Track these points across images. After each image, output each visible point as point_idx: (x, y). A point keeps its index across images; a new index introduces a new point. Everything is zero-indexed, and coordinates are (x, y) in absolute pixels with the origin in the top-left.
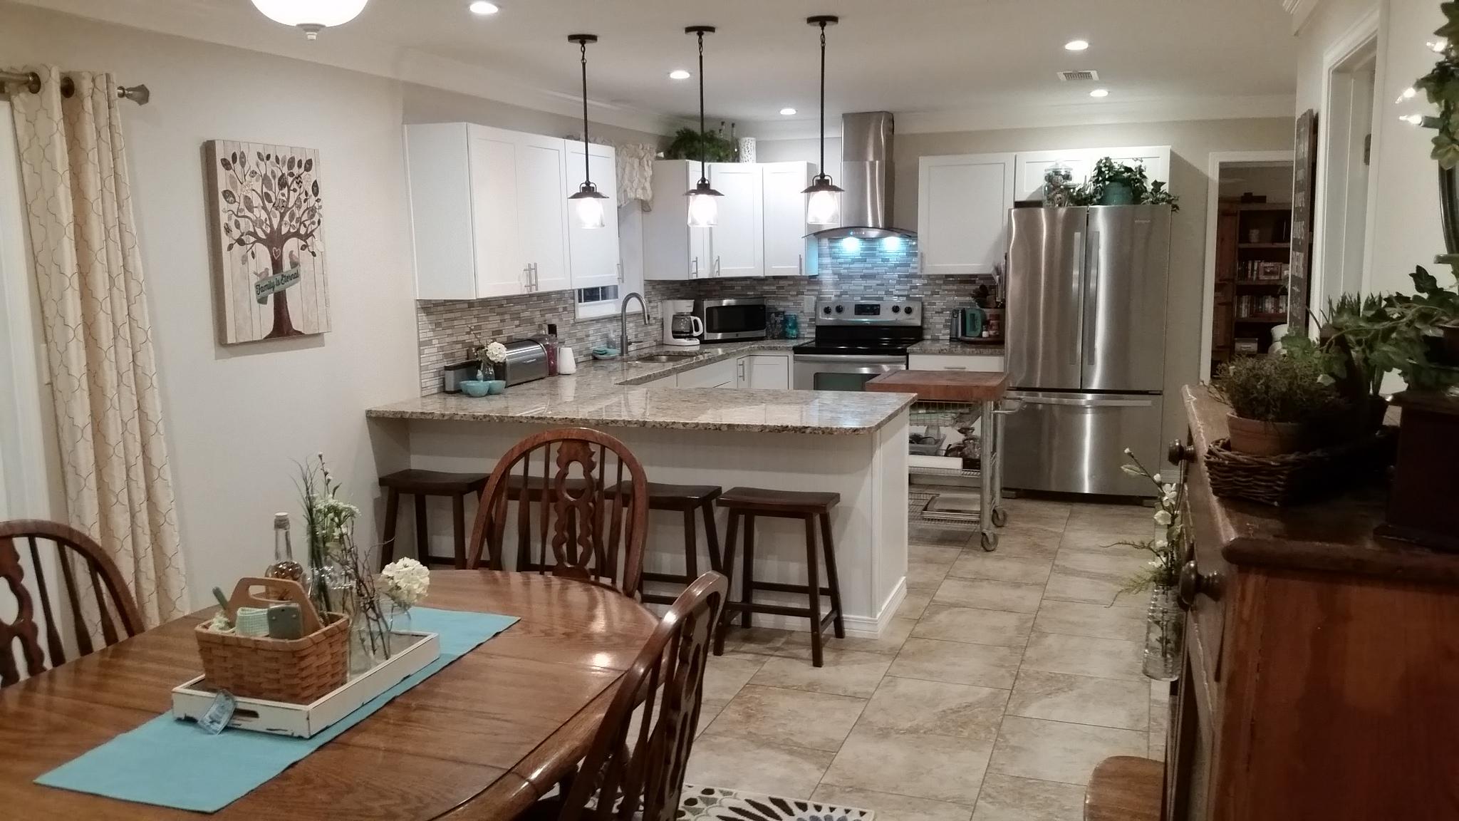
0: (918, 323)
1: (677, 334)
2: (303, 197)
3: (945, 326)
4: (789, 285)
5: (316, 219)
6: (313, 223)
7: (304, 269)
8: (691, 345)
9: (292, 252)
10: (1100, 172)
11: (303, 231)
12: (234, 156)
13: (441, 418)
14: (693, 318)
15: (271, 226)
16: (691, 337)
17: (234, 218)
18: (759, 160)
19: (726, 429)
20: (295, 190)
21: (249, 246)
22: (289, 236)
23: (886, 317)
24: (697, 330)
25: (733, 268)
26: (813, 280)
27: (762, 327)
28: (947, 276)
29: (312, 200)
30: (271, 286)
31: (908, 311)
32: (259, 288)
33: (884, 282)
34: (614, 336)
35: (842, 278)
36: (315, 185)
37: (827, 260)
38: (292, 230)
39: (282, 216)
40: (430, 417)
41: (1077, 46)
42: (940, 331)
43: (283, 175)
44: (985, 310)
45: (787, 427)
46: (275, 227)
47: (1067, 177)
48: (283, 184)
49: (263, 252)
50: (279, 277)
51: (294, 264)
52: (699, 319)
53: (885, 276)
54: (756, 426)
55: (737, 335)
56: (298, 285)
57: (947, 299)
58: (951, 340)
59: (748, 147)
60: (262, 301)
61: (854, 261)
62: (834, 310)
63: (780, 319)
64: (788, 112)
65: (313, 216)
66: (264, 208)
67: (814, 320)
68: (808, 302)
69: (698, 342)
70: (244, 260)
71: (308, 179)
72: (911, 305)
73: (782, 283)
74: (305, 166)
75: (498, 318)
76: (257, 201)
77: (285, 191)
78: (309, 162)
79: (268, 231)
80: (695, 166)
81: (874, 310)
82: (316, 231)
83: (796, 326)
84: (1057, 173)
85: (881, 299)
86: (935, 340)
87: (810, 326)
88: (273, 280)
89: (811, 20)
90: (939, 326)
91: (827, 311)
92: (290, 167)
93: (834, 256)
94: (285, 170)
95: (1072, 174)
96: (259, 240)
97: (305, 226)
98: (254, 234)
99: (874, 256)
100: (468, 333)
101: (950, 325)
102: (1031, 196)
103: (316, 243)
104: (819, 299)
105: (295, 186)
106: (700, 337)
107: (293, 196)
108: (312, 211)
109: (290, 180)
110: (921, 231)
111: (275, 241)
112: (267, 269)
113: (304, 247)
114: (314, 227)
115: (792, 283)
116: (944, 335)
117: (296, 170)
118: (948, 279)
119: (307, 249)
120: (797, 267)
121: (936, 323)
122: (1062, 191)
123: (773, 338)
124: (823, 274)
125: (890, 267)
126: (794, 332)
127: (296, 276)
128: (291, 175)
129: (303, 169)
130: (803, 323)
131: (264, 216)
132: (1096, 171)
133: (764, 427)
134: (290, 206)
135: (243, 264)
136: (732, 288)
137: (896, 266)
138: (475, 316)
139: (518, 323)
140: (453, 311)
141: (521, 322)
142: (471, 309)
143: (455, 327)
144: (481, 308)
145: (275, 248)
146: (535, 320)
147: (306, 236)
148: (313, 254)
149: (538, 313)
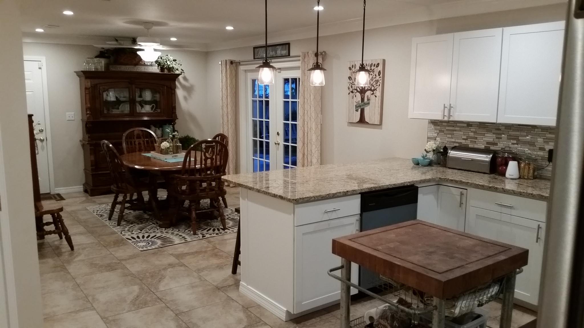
2: (374, 77)
6: (377, 86)
7: (372, 101)
9: (368, 95)
11: (373, 88)
12: (353, 66)
17: (351, 84)
20: (371, 75)
21: (354, 93)
22: (368, 90)
29: (378, 77)
32: (356, 107)
36: (380, 72)
38: (369, 88)
49: (358, 95)
50: (363, 103)
51: (368, 100)
56: (369, 107)
60: (357, 111)
65: (377, 83)
70: (353, 97)
71: (377, 70)
74: (376, 66)
78: (378, 64)
79: (361, 89)
82: (378, 88)
88: (361, 105)
92: (371, 67)
94: (369, 68)
96: (358, 91)
97: (374, 87)
98: (356, 90)
103: (377, 93)
107: (371, 77)
111: (363, 92)
112: (359, 101)
113: (372, 94)
114: (377, 87)
117: (373, 68)
119: (373, 95)
127: (369, 104)
135: (352, 99)
138: (472, 132)
139: (515, 142)
140: (453, 127)
141: (518, 142)
142: (469, 127)
143: (454, 134)
144: (478, 128)
145: (362, 94)
146: (536, 144)
147: (373, 91)
148: (376, 96)
149: (540, 140)
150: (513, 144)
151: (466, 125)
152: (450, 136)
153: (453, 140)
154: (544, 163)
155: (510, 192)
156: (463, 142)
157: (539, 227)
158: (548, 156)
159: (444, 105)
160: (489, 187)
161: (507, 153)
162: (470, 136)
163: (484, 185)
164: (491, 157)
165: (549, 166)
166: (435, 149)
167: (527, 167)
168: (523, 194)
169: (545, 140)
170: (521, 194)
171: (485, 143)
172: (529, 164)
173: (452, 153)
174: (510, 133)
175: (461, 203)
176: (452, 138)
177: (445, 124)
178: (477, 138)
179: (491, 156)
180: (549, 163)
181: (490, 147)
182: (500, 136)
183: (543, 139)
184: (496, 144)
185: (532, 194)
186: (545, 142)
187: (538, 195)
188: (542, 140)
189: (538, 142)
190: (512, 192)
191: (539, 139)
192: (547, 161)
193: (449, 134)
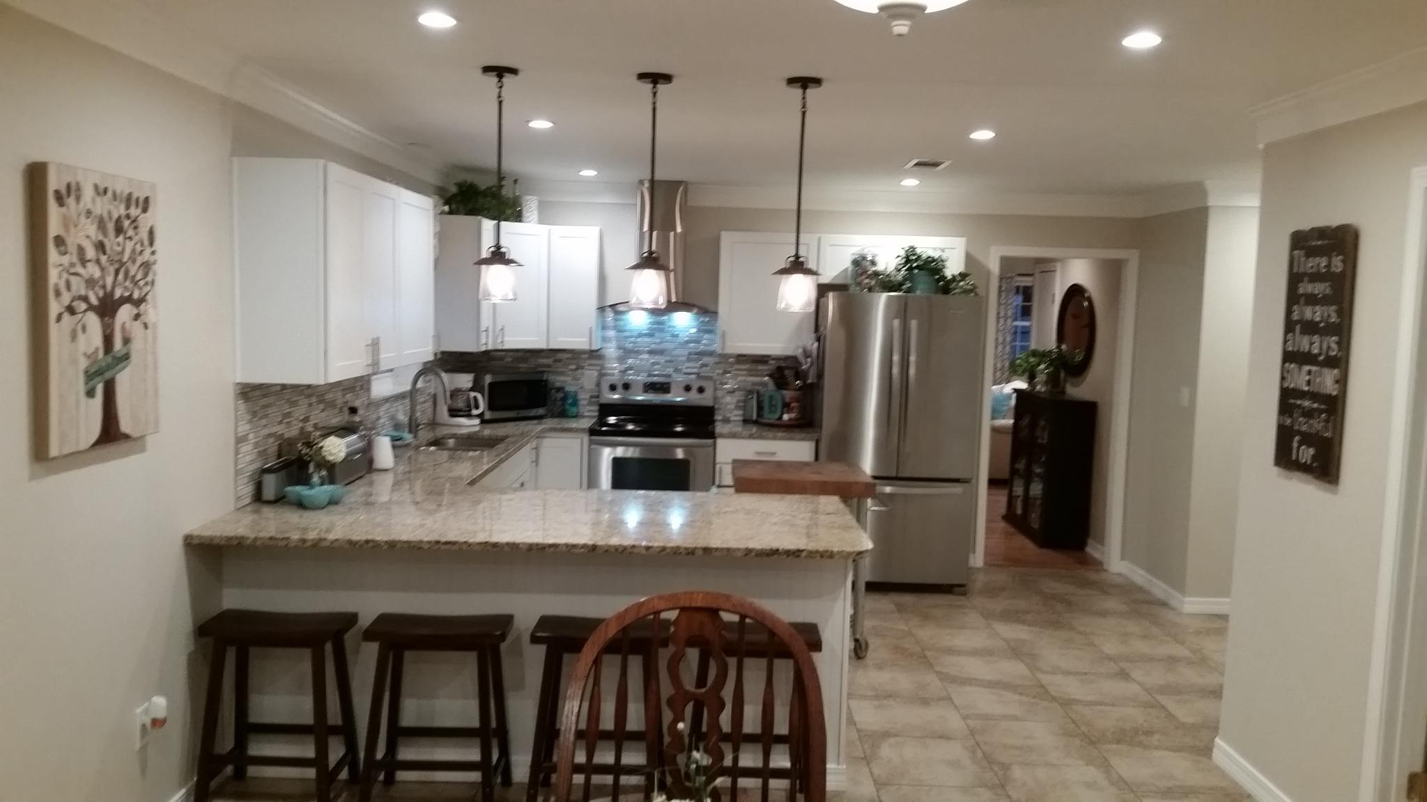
0: (710, 403)
1: (454, 413)
2: (138, 248)
3: (737, 407)
4: (568, 359)
5: (149, 279)
6: (146, 284)
7: (136, 347)
8: (469, 425)
9: (124, 324)
10: (908, 260)
11: (136, 295)
12: (69, 186)
13: (299, 544)
14: (473, 394)
15: (104, 287)
16: (469, 416)
17: (65, 276)
18: (541, 221)
19: (701, 553)
20: (130, 238)
21: (80, 316)
22: (122, 300)
23: (677, 397)
24: (477, 407)
25: (518, 339)
26: (594, 355)
27: (542, 404)
28: (740, 356)
29: (148, 251)
30: (99, 373)
31: (701, 390)
32: (88, 376)
33: (673, 359)
34: (403, 418)
35: (626, 353)
36: (151, 233)
37: (612, 333)
38: (127, 294)
39: (117, 272)
40: (283, 543)
41: (983, 135)
42: (731, 411)
43: (119, 217)
44: (785, 392)
45: (778, 550)
46: (109, 288)
47: (873, 263)
48: (119, 230)
49: (93, 321)
50: (109, 359)
51: (126, 341)
52: (479, 396)
53: (674, 353)
54: (738, 549)
55: (518, 414)
56: (127, 369)
57: (740, 378)
58: (746, 421)
59: (531, 207)
60: (90, 393)
61: (640, 335)
62: (620, 388)
63: (560, 395)
64: (589, 173)
65: (147, 273)
66: (98, 262)
67: (598, 397)
68: (589, 377)
69: (477, 421)
70: (74, 336)
71: (146, 221)
72: (704, 384)
73: (560, 356)
74: (143, 206)
75: (306, 401)
76: (91, 253)
77: (121, 239)
78: (147, 200)
79: (101, 294)
80: (488, 225)
81: (663, 388)
82: (150, 294)
83: (575, 403)
84: (864, 258)
85: (668, 376)
86: (726, 421)
87: (590, 404)
88: (103, 364)
89: (792, 81)
90: (729, 407)
91: (613, 388)
92: (128, 207)
93: (619, 330)
94: (122, 211)
95: (877, 259)
96: (91, 308)
97: (139, 288)
98: (85, 299)
99: (662, 330)
100: (280, 423)
101: (743, 405)
102: (833, 279)
103: (151, 312)
104: (602, 375)
105: (130, 233)
106: (480, 416)
107: (129, 246)
108: (147, 266)
109: (126, 223)
110: (723, 308)
111: (107, 308)
112: (97, 349)
113: (137, 317)
114: (148, 288)
115: (570, 356)
116: (736, 415)
117: (133, 211)
118: (741, 358)
119: (139, 320)
120: (586, 339)
121: (728, 404)
122: (869, 277)
123: (553, 416)
124: (607, 348)
125: (680, 344)
126: (574, 410)
127: (126, 357)
128: (128, 216)
129: (139, 211)
130: (585, 399)
131: (97, 273)
132: (905, 260)
133: (748, 552)
134: (125, 259)
135: (72, 341)
136: (501, 359)
137: (688, 342)
145: (107, 319)
147: (139, 302)
148: (146, 326)
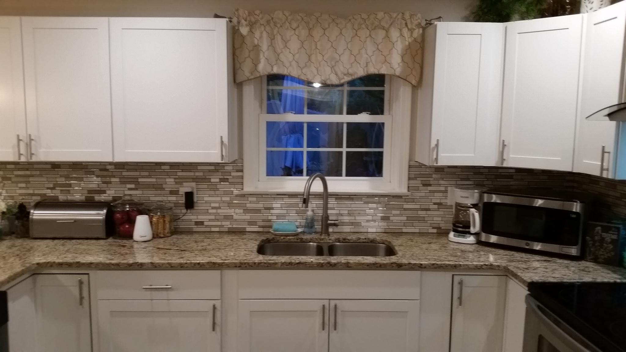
14: (473, 211)
24: (474, 225)
52: (476, 214)
106: (475, 235)
120: (600, 163)
138: (61, 176)
139: (133, 186)
140: (27, 170)
141: (138, 186)
142: (56, 170)
143: (31, 182)
144: (71, 170)
146: (164, 186)
149: (170, 181)
150: (130, 189)
151: (49, 166)
152: (23, 185)
153: (31, 191)
154: (179, 211)
155: (164, 266)
156: (49, 193)
157: (214, 308)
158: (184, 202)
159: (18, 136)
160: (128, 265)
161: (129, 204)
162: (58, 182)
163: (120, 263)
164: (105, 213)
165: (187, 214)
166: (5, 210)
167: (161, 220)
168: (186, 265)
169: (177, 181)
170: (182, 267)
171: (86, 192)
172: (164, 217)
173: (37, 214)
174: (125, 174)
175: (82, 298)
176: (27, 188)
177: (12, 166)
178: (70, 184)
179: (105, 211)
180: (187, 210)
181: (93, 197)
182: (108, 179)
183: (175, 180)
184: (104, 192)
185: (199, 264)
186: (176, 183)
187: (208, 263)
188: (172, 180)
189: (168, 183)
190: (168, 266)
191: (167, 180)
192: (184, 208)
193: (21, 182)
